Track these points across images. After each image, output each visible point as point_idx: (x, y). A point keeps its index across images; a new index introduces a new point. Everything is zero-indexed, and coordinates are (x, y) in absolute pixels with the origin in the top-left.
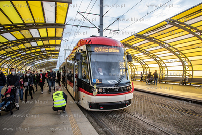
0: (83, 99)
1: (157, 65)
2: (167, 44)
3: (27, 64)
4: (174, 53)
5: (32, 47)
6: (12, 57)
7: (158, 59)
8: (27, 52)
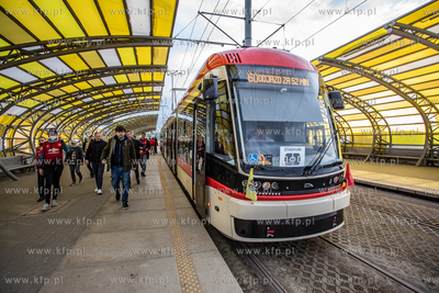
0: (218, 210)
1: (368, 123)
2: (389, 77)
3: (95, 123)
4: (405, 97)
5: (105, 86)
6: (65, 107)
7: (370, 110)
8: (96, 97)
